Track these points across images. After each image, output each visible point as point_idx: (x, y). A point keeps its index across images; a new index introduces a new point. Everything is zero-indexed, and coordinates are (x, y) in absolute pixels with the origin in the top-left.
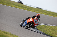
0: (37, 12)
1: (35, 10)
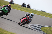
0: (42, 15)
1: (40, 13)
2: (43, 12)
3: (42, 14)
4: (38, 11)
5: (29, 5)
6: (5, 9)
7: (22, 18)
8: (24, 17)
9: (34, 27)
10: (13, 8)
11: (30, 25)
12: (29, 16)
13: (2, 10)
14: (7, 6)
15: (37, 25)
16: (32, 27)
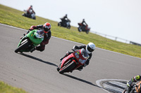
0: (132, 53)
1: (127, 49)
2: (137, 46)
3: (133, 50)
4: (121, 43)
5: (84, 22)
6: (36, 34)
7: (66, 56)
8: (70, 53)
9: (111, 87)
10: (56, 35)
11: (100, 80)
12: (82, 50)
13: (27, 38)
14: (41, 27)
15: (120, 82)
16: (106, 86)
